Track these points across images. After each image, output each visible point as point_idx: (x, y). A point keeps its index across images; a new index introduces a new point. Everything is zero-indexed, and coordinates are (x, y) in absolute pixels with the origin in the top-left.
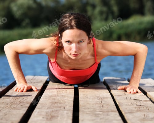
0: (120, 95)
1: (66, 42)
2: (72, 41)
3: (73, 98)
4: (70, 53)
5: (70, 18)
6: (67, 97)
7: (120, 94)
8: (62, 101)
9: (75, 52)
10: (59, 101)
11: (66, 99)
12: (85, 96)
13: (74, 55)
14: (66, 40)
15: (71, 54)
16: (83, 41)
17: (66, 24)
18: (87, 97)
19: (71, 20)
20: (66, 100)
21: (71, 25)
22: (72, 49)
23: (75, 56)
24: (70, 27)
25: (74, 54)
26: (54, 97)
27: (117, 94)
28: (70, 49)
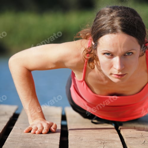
0: (135, 138)
1: (104, 54)
2: (114, 53)
3: (59, 141)
4: (109, 73)
5: (112, 15)
6: (49, 139)
7: (135, 136)
8: (40, 145)
9: (119, 71)
10: (36, 146)
11: (47, 142)
12: (78, 137)
13: (117, 75)
14: (104, 51)
15: (111, 74)
16: (132, 53)
17: (104, 25)
18: (82, 140)
19: (112, 19)
20: (46, 144)
21: (113, 26)
22: (114, 66)
23: (118, 78)
24: (111, 31)
25: (117, 73)
26: (27, 139)
27: (130, 136)
28: (111, 66)
